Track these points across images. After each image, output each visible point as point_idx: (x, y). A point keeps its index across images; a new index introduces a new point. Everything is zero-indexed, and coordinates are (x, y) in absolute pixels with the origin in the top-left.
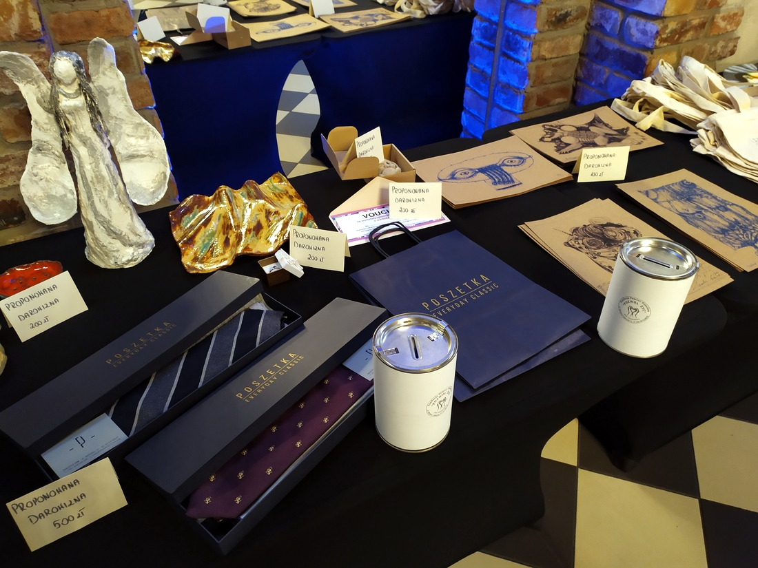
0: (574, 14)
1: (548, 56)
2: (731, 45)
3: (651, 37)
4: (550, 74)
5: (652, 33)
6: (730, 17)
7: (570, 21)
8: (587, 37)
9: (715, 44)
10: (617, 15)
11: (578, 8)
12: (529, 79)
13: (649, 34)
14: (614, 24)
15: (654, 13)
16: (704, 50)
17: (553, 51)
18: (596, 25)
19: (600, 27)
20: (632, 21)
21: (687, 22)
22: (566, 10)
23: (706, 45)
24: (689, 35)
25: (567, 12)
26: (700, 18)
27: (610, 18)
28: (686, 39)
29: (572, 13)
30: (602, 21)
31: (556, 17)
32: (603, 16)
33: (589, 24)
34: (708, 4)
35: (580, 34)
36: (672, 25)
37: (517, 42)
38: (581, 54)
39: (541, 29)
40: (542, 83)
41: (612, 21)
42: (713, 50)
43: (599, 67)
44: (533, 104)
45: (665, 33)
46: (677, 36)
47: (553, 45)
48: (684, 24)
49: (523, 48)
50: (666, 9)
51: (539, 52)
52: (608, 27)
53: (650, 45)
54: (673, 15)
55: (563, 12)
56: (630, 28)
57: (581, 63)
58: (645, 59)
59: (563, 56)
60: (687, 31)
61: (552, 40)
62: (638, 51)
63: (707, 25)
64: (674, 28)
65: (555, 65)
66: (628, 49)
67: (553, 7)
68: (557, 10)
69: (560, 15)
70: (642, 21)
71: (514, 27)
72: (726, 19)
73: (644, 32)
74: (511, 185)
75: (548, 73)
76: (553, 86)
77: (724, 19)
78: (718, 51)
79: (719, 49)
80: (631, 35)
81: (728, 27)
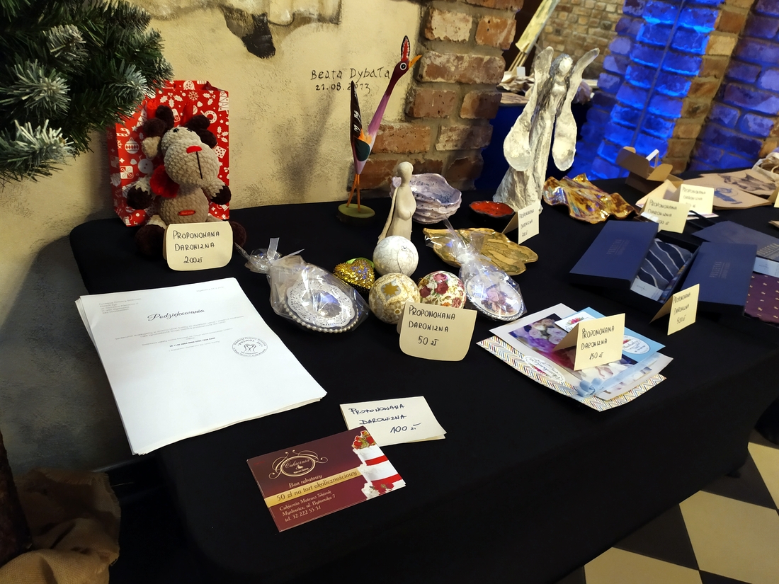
0: (702, 108)
1: (681, 136)
3: (767, 129)
4: (678, 150)
5: (767, 125)
7: (698, 113)
8: (705, 128)
10: (736, 113)
11: (704, 105)
13: (765, 126)
14: (733, 119)
15: (771, 112)
17: (684, 133)
18: (715, 119)
19: (719, 121)
20: (750, 117)
22: (699, 105)
25: (699, 107)
27: (729, 114)
30: (721, 117)
31: (692, 108)
32: (722, 113)
33: (707, 117)
35: (701, 124)
37: (659, 123)
38: (698, 139)
39: (682, 115)
40: (673, 156)
41: (731, 116)
43: (715, 149)
45: (776, 127)
47: (685, 129)
49: (665, 128)
51: (677, 132)
52: (726, 121)
53: (765, 134)
55: (696, 106)
56: (748, 122)
57: (697, 146)
58: (760, 144)
59: (688, 138)
61: (686, 125)
62: (753, 139)
65: (682, 144)
66: (744, 137)
68: (694, 104)
69: (695, 108)
70: (760, 118)
71: (657, 112)
73: (761, 125)
76: (678, 159)
80: (748, 127)
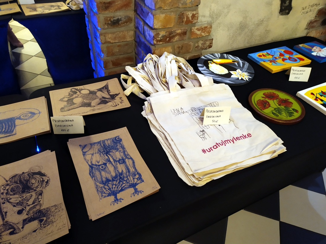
0: (123, 20)
1: (112, 41)
2: (208, 43)
3: (152, 39)
4: (118, 51)
6: (202, 29)
7: (122, 23)
8: (135, 32)
9: (198, 42)
11: (125, 17)
12: (103, 53)
15: (151, 26)
16: (190, 45)
17: (115, 38)
21: (172, 31)
22: (117, 18)
23: (191, 43)
24: (177, 38)
25: (118, 19)
26: (181, 30)
28: (175, 40)
29: (122, 19)
30: (138, 25)
31: (111, 21)
33: (135, 25)
34: (184, 22)
35: (132, 30)
36: (162, 33)
38: (135, 41)
39: (103, 27)
40: (113, 54)
42: (196, 45)
43: (140, 50)
44: (110, 65)
45: (159, 38)
46: (168, 39)
47: (114, 36)
48: (171, 33)
50: (155, 25)
51: (105, 39)
52: (140, 29)
53: (152, 43)
54: (160, 28)
56: (145, 32)
57: (135, 45)
58: (151, 50)
59: (122, 42)
60: (174, 36)
61: (113, 33)
62: (149, 45)
63: (188, 33)
64: (164, 35)
65: (119, 46)
66: (147, 43)
67: (108, 16)
68: (111, 17)
69: (114, 20)
70: (148, 29)
72: (200, 30)
73: (150, 35)
74: (8, 135)
75: (116, 50)
76: (122, 56)
77: (198, 30)
78: (200, 46)
79: (200, 45)
80: (146, 36)
81: (203, 34)
